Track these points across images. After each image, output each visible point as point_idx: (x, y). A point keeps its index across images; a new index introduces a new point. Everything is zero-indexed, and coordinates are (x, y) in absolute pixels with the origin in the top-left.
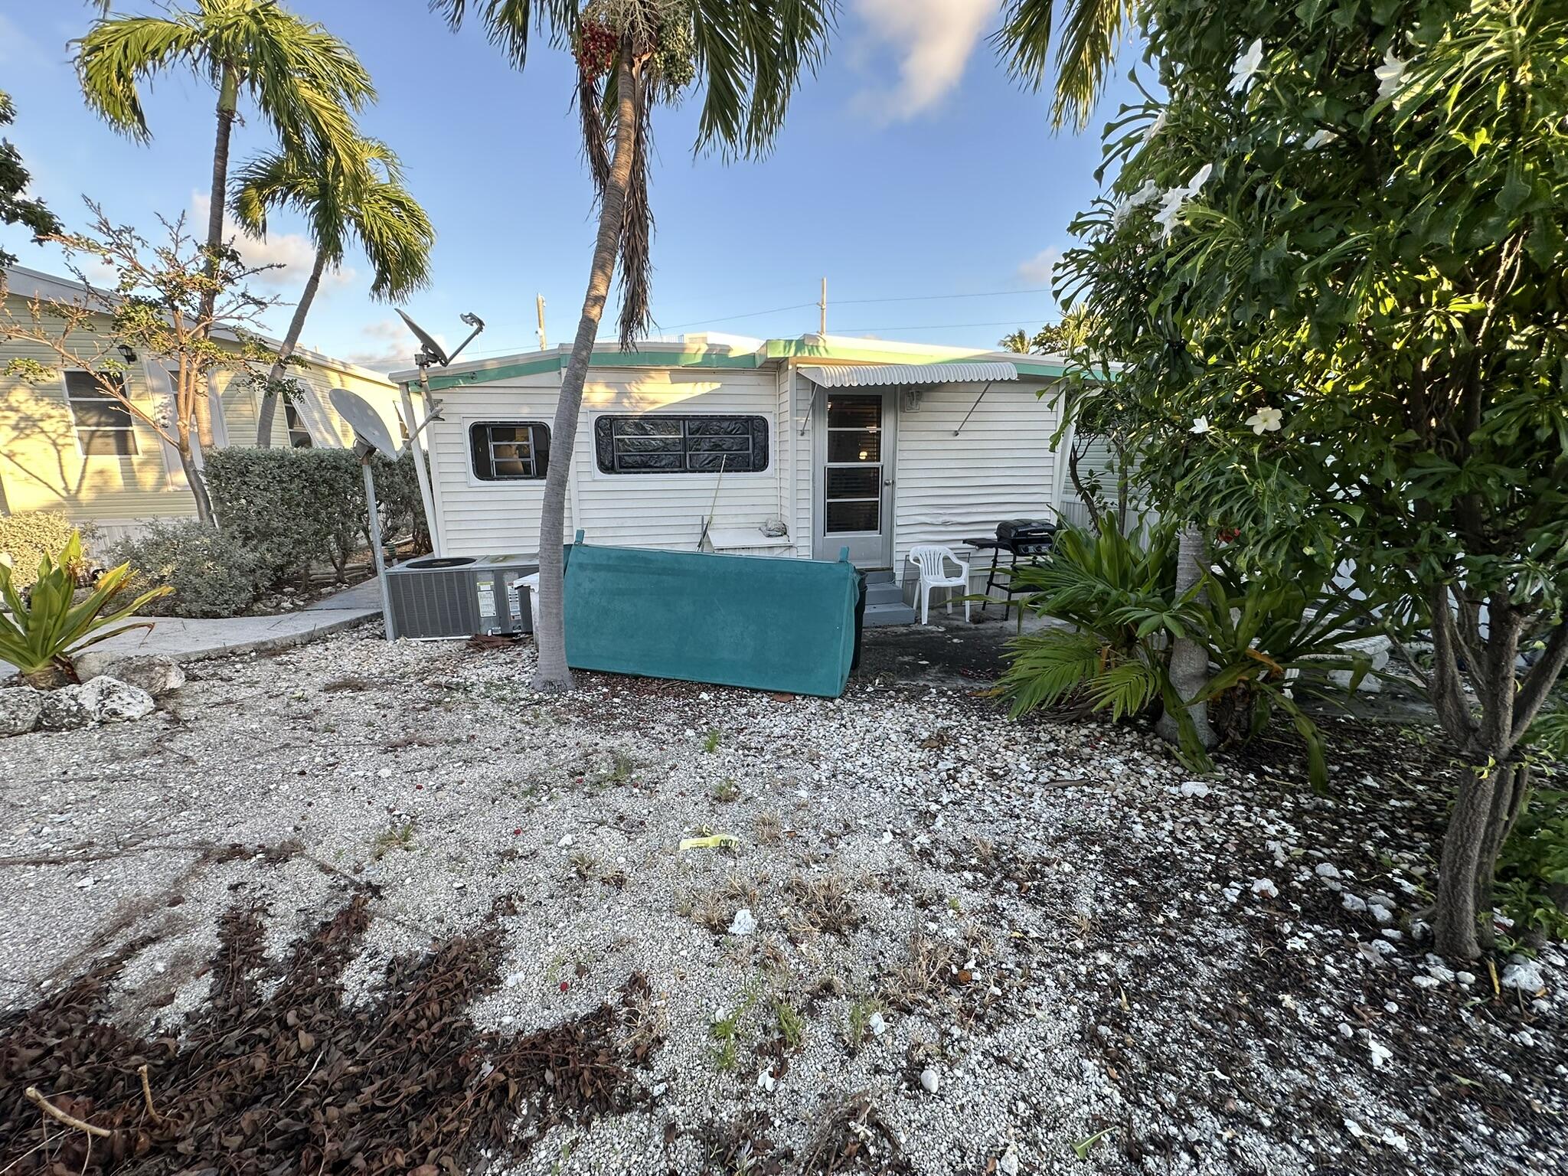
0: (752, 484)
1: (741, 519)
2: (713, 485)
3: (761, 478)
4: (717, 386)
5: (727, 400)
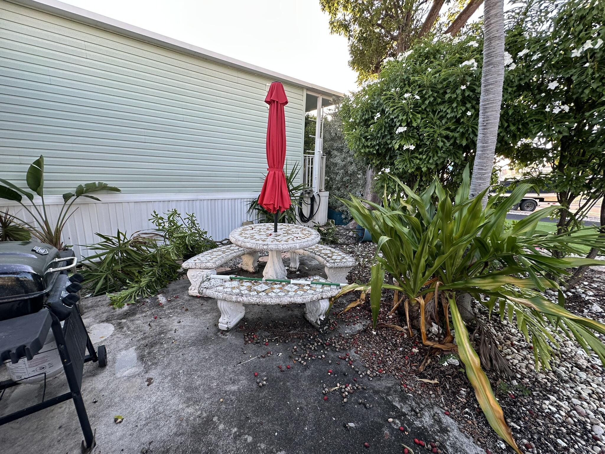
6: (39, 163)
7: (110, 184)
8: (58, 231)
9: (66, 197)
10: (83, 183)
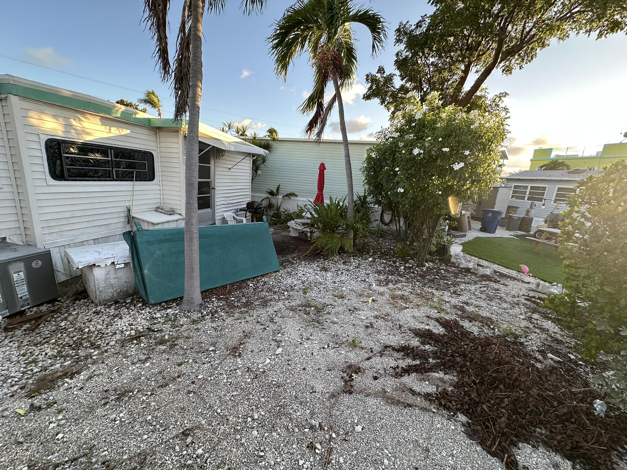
0: (148, 188)
1: (144, 207)
2: (130, 188)
3: (153, 185)
4: (128, 131)
5: (133, 140)
6: (279, 185)
7: (296, 193)
8: (280, 206)
9: (284, 196)
10: (289, 192)
